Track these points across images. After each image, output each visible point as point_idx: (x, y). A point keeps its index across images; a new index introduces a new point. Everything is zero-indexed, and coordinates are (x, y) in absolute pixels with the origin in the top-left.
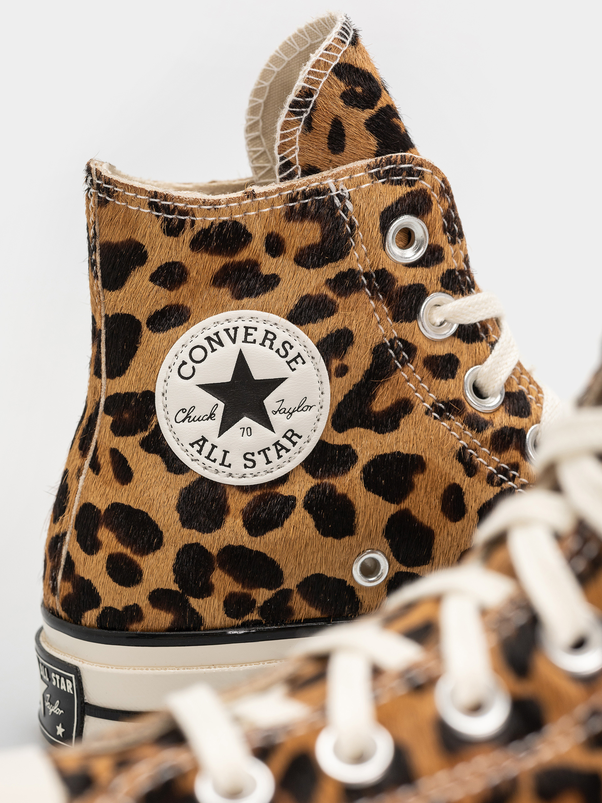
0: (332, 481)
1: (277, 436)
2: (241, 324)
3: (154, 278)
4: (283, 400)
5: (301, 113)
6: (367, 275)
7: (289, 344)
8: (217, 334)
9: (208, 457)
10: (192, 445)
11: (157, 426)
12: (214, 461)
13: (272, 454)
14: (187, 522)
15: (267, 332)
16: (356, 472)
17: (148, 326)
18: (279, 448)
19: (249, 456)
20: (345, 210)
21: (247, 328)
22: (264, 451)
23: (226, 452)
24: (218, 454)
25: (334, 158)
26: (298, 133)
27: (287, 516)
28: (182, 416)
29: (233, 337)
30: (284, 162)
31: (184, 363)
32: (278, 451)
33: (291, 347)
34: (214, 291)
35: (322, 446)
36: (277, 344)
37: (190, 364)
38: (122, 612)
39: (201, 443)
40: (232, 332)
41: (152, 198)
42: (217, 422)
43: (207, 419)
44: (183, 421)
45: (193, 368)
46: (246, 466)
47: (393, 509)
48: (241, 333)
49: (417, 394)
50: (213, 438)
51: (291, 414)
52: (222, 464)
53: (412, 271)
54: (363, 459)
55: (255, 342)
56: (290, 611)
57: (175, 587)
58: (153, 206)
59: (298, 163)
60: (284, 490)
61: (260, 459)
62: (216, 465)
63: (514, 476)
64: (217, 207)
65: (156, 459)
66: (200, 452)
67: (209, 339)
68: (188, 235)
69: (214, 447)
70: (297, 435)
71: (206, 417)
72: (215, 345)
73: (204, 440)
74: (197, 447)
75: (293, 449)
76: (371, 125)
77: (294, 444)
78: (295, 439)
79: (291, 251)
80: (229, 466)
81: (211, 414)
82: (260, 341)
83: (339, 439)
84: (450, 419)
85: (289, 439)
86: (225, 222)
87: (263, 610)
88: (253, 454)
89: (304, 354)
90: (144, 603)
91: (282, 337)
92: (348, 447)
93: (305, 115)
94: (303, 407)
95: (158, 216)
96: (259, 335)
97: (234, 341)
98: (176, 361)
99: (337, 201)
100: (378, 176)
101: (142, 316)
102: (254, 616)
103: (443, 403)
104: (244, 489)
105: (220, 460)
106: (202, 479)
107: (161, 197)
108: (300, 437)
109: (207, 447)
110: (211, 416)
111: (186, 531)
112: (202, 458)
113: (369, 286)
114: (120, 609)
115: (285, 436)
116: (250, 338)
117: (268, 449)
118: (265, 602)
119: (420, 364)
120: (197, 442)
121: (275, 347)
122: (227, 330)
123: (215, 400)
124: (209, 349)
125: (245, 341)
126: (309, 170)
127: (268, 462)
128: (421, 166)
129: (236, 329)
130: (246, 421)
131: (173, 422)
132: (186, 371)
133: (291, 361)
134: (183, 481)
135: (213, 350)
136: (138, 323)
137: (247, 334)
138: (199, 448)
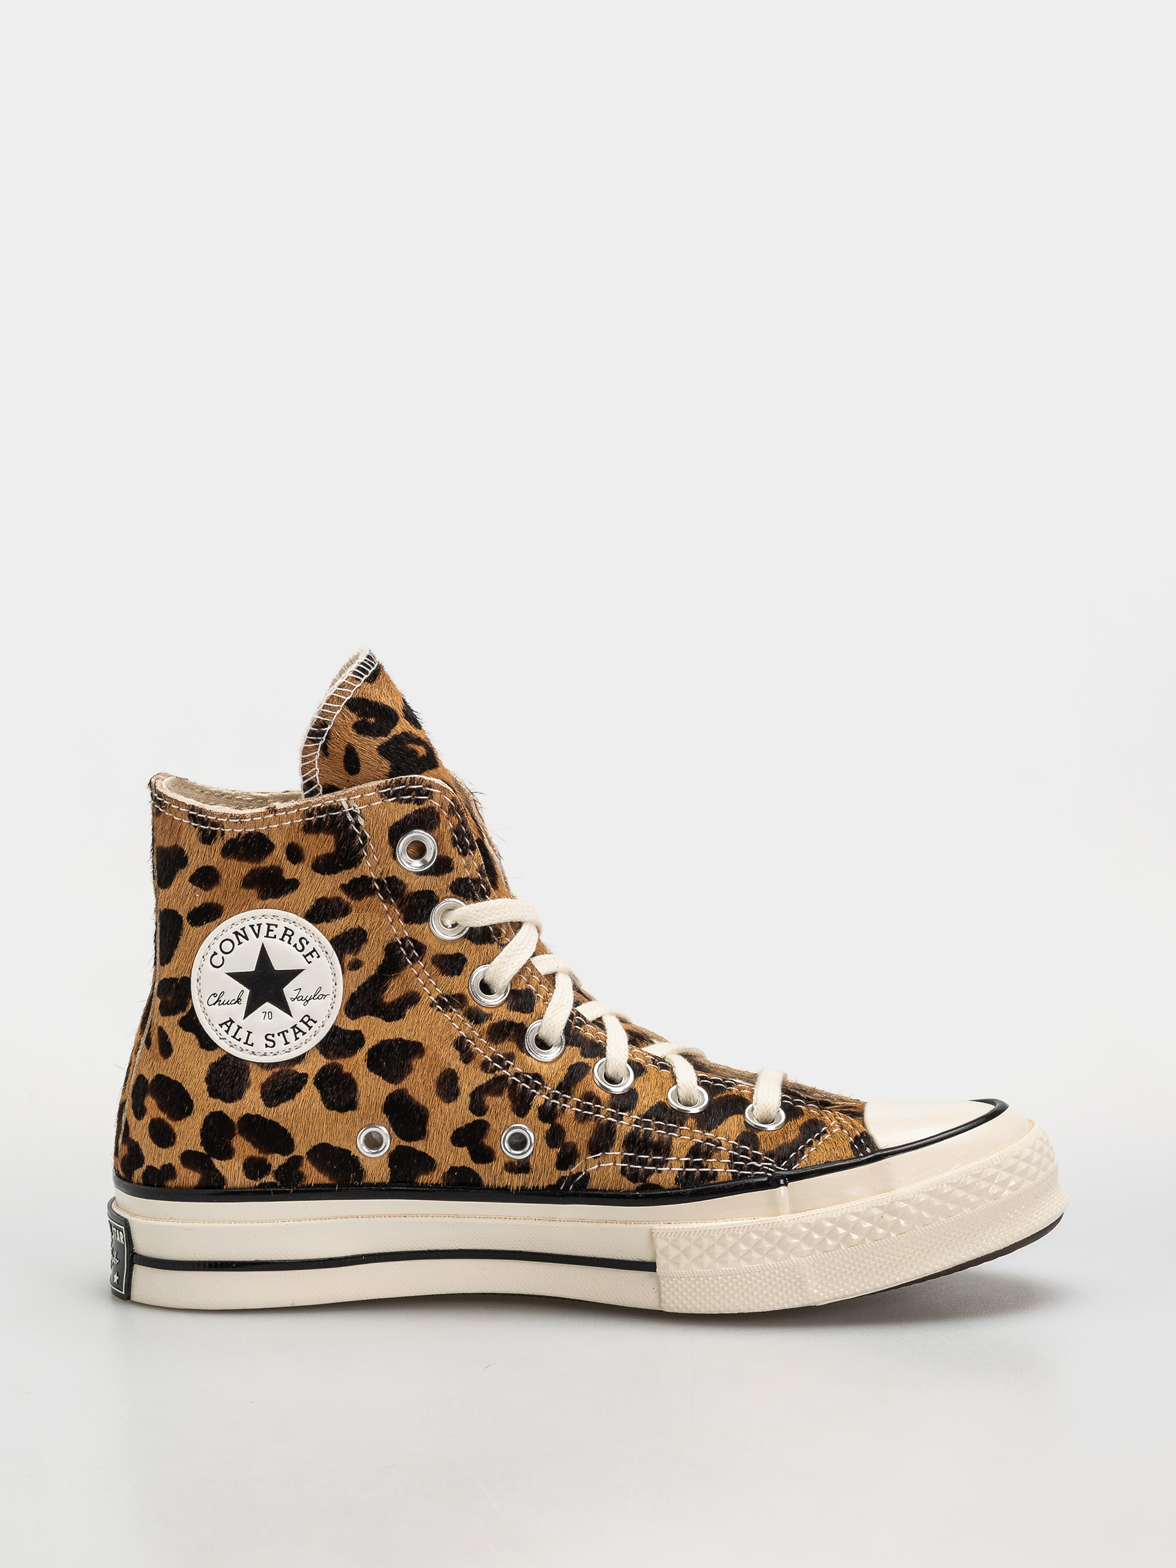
0: (340, 1061)
1: (295, 1020)
2: (264, 921)
3: (193, 879)
4: (300, 989)
5: (318, 741)
6: (378, 881)
7: (306, 940)
8: (243, 929)
9: (234, 1037)
10: (221, 1025)
11: (193, 1008)
12: (239, 1040)
13: (290, 1036)
14: (213, 1092)
15: (287, 929)
16: (362, 1054)
17: (188, 921)
18: (297, 1031)
19: (270, 1037)
20: (358, 825)
21: (269, 925)
22: (283, 1033)
23: (250, 1033)
24: (242, 1034)
25: (352, 778)
26: (317, 758)
27: (299, 1090)
28: (213, 1000)
29: (257, 932)
30: (307, 781)
31: (215, 954)
32: (296, 1034)
33: (307, 943)
34: (244, 891)
35: (335, 1031)
36: (295, 939)
37: (220, 954)
40: (256, 928)
41: (191, 811)
42: (243, 1006)
43: (235, 1003)
44: (214, 1004)
45: (223, 957)
46: (267, 1046)
47: (391, 1088)
48: (264, 928)
49: (425, 988)
50: (239, 1019)
51: (308, 1001)
52: (246, 1043)
53: (423, 878)
54: (370, 1043)
55: (275, 937)
56: (301, 1176)
57: (202, 1150)
58: (193, 818)
59: (318, 781)
60: (300, 1068)
61: (279, 1040)
62: (241, 1044)
63: (509, 1065)
64: (242, 820)
65: (191, 1036)
66: (227, 1032)
67: (236, 933)
68: (218, 845)
69: (239, 1028)
70: (312, 1020)
71: (234, 1002)
72: (241, 939)
73: (232, 1021)
74: (225, 1027)
75: (309, 1033)
76: (383, 750)
77: (310, 1028)
78: (310, 1023)
79: (309, 859)
80: (252, 1045)
81: (238, 999)
82: (280, 936)
83: (351, 1025)
84: (451, 1011)
85: (306, 1023)
86: (250, 833)
87: (277, 1174)
88: (273, 1035)
89: (318, 949)
90: (176, 1162)
91: (299, 933)
92: (359, 1032)
93: (321, 743)
94: (318, 995)
95: (195, 827)
96: (279, 932)
97: (257, 936)
98: (208, 951)
99: (350, 817)
100: (388, 795)
101: (183, 912)
102: (270, 1178)
103: (447, 997)
104: (262, 1065)
105: (244, 1040)
106: (228, 1057)
107: (197, 810)
108: (315, 1022)
109: (234, 1028)
110: (238, 1001)
111: (212, 1101)
112: (229, 1037)
113: (382, 891)
114: (159, 1167)
115: (302, 1021)
116: (271, 934)
117: (287, 1031)
118: (280, 1167)
119: (429, 962)
120: (225, 1023)
121: (293, 942)
122: (252, 926)
123: (242, 987)
124: (236, 942)
125: (267, 936)
126: (329, 789)
127: (287, 1043)
128: (430, 787)
129: (259, 925)
130: (268, 1006)
131: (205, 1005)
132: (217, 960)
133: (307, 955)
134: (213, 1057)
135: (240, 943)
136: (180, 917)
137: (269, 930)
138: (227, 1028)
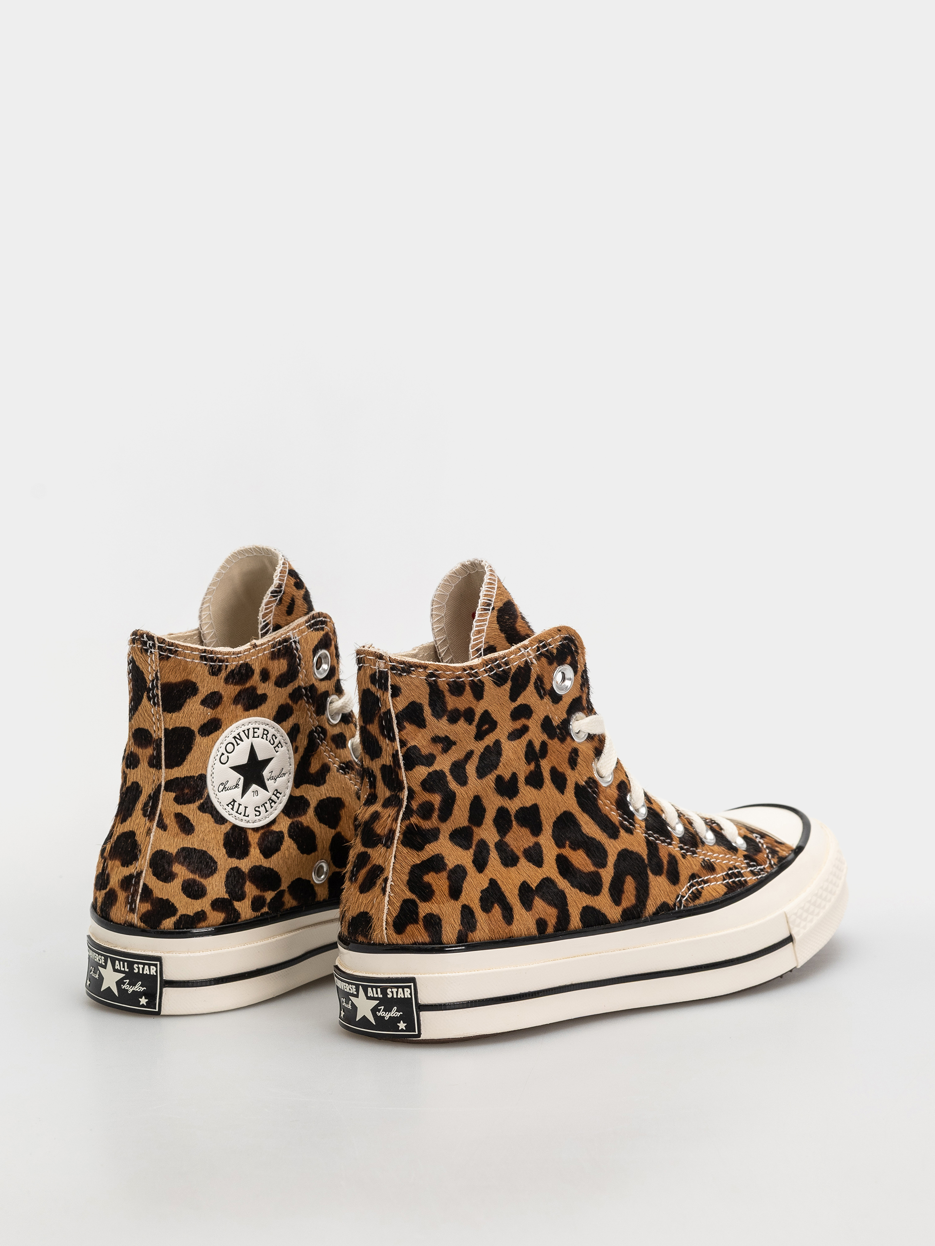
0: (300, 819)
2: (251, 726)
3: (204, 702)
6: (305, 688)
7: (275, 736)
8: (238, 734)
9: (237, 812)
10: (228, 805)
11: (208, 796)
12: (240, 814)
13: (268, 806)
14: (231, 853)
15: (264, 730)
16: (311, 812)
17: (199, 733)
18: (271, 801)
19: (257, 809)
20: (297, 649)
21: (254, 728)
22: (264, 804)
23: (246, 807)
24: (242, 809)
25: (288, 618)
26: (274, 606)
27: (281, 844)
28: (221, 787)
29: (247, 734)
30: (265, 623)
31: (223, 754)
32: (271, 804)
33: (276, 738)
34: (233, 707)
35: (291, 798)
36: (269, 736)
37: (226, 754)
38: (193, 916)
39: (232, 803)
40: (246, 732)
41: (203, 653)
42: (240, 790)
43: (235, 788)
44: (222, 791)
45: (228, 757)
46: (256, 815)
47: (333, 832)
48: (251, 731)
49: (330, 760)
50: (239, 800)
51: (276, 780)
52: (244, 815)
53: (323, 683)
54: (313, 804)
55: (258, 737)
56: (283, 904)
57: (226, 896)
58: (203, 658)
59: (272, 624)
60: (275, 828)
61: (262, 809)
62: (241, 816)
64: (239, 655)
65: (207, 817)
66: (232, 809)
67: (235, 738)
68: (223, 674)
69: (240, 805)
70: (279, 792)
71: (234, 787)
72: (239, 741)
73: (234, 801)
74: (231, 806)
75: (278, 801)
77: (278, 798)
78: (278, 795)
79: (273, 678)
80: (248, 816)
81: (236, 785)
82: (261, 736)
83: (298, 793)
84: (348, 773)
85: (275, 795)
86: (242, 664)
87: (270, 905)
88: (259, 807)
89: (282, 742)
90: (207, 908)
91: (272, 731)
92: (302, 797)
94: (282, 774)
95: (206, 664)
97: (248, 738)
98: (218, 753)
99: (293, 644)
100: (310, 627)
101: (195, 728)
102: (265, 909)
103: (344, 763)
104: (256, 830)
105: (243, 814)
106: (234, 827)
107: (209, 652)
108: (280, 794)
109: (236, 805)
110: (237, 786)
111: (230, 860)
112: (234, 813)
113: (306, 695)
114: (192, 914)
115: (274, 794)
116: (256, 735)
117: (266, 803)
118: (271, 900)
119: (330, 741)
120: (230, 803)
121: (268, 739)
122: (244, 731)
123: (239, 776)
124: (235, 744)
125: (254, 737)
126: (277, 627)
127: (267, 811)
128: (325, 618)
129: (248, 730)
130: (254, 787)
131: (217, 792)
132: (224, 759)
133: (276, 747)
134: (225, 828)
135: (238, 744)
136: (192, 732)
137: (254, 732)
138: (231, 807)
